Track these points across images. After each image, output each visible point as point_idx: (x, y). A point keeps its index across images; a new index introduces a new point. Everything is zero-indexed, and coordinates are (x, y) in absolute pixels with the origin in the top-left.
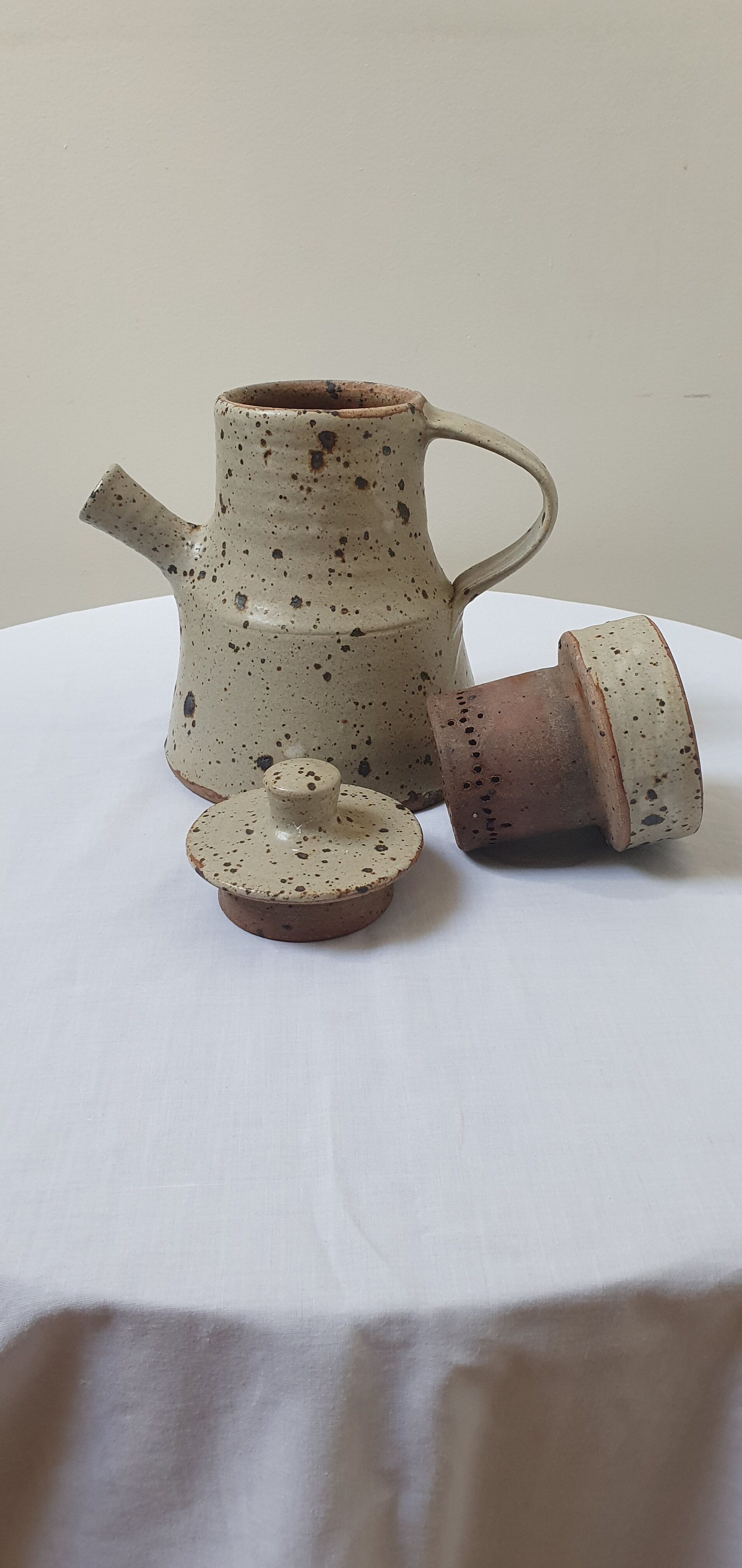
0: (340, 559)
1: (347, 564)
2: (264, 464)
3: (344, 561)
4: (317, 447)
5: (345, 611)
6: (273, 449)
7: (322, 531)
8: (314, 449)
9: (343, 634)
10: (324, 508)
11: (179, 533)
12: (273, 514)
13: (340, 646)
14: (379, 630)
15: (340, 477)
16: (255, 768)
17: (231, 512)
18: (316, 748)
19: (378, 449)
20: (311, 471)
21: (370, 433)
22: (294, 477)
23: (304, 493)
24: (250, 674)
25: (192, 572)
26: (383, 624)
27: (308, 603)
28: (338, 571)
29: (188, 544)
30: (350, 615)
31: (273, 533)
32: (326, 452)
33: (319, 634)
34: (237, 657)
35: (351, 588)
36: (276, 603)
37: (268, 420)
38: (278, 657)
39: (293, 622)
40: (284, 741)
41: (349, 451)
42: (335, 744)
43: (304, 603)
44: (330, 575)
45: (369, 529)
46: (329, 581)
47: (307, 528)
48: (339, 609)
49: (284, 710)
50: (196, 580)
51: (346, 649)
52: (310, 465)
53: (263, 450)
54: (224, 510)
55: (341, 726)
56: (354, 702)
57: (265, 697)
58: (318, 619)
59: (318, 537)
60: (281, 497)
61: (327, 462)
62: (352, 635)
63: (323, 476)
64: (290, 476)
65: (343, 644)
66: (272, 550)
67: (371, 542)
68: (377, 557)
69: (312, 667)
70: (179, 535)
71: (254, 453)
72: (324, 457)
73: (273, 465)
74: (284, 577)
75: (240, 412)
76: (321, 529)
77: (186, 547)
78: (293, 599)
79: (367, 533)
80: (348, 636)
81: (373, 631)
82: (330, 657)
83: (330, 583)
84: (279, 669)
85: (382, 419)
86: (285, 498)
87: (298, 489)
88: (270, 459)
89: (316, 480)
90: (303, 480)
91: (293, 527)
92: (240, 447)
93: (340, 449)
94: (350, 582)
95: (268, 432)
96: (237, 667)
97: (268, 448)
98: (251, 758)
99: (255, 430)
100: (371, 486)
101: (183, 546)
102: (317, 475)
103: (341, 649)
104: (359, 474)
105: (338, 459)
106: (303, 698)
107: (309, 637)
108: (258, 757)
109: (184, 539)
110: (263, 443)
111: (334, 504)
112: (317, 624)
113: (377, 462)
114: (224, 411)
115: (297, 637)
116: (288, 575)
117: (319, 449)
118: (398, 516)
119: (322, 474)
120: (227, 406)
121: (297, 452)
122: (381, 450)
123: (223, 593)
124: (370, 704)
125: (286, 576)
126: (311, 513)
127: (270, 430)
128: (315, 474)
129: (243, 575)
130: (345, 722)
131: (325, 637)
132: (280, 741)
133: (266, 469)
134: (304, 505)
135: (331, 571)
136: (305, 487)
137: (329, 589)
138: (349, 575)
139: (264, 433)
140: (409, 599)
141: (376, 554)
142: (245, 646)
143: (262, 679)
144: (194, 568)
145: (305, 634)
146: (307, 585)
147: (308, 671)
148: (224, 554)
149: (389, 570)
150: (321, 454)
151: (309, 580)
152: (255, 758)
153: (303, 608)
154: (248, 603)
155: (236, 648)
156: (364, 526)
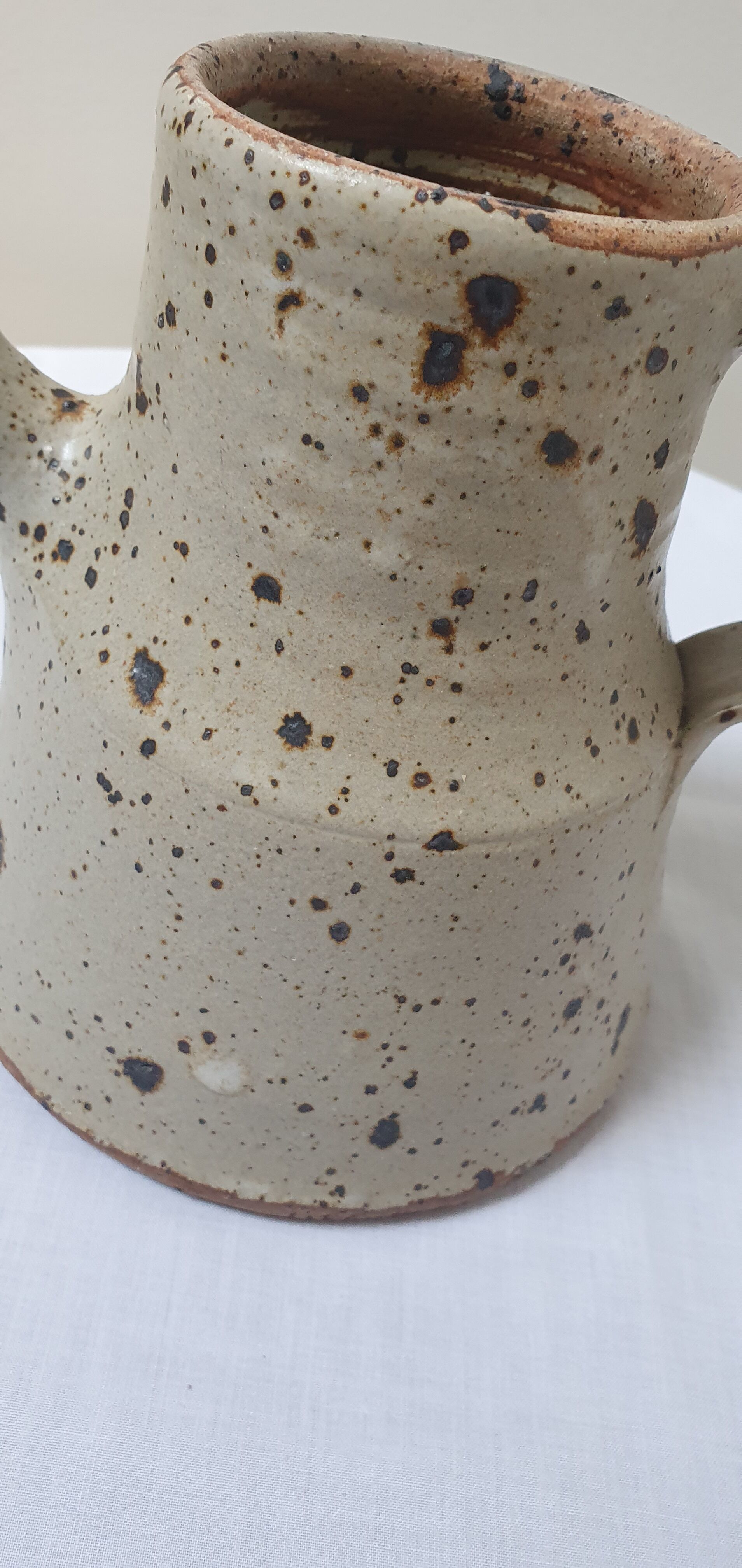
0: (441, 642)
1: (457, 657)
2: (274, 329)
3: (449, 650)
4: (452, 320)
5: (421, 780)
6: (311, 291)
7: (408, 563)
8: (444, 323)
9: (404, 841)
10: (429, 502)
11: (23, 421)
12: (274, 478)
13: (390, 867)
14: (501, 838)
15: (502, 422)
16: (117, 1073)
17: (158, 418)
18: (277, 1081)
19: (637, 352)
20: (417, 389)
21: (628, 302)
22: (360, 393)
23: (379, 446)
24: (138, 868)
25: (40, 533)
26: (517, 822)
27: (328, 742)
28: (426, 672)
29: (41, 454)
30: (433, 791)
31: (265, 529)
32: (478, 340)
33: (340, 830)
34: (110, 815)
35: (452, 720)
36: (240, 716)
37: (313, 196)
38: (219, 856)
39: (275, 783)
40: (197, 1043)
41: (550, 350)
42: (325, 1079)
43: (315, 738)
44: (402, 681)
45: (542, 574)
46: (397, 696)
47: (368, 545)
48: (406, 773)
49: (211, 979)
50: (48, 557)
51: (403, 876)
52: (415, 368)
53: (277, 286)
54: (142, 403)
55: (350, 1044)
56: (396, 996)
57: (169, 935)
58: (345, 791)
59: (393, 577)
60: (307, 440)
61: (473, 372)
62: (428, 846)
63: (448, 410)
64: (347, 388)
65: (399, 863)
66: (255, 572)
67: (538, 607)
68: (542, 646)
69: (304, 903)
70: (20, 426)
71: (248, 287)
72: (469, 355)
73: (302, 341)
74: (275, 653)
75: (229, 143)
76: (408, 557)
77: (35, 462)
78: (287, 719)
79: (533, 585)
80: (417, 847)
81: (484, 841)
82: (356, 889)
83: (398, 700)
84: (216, 884)
85: (675, 265)
86: (319, 446)
87: (365, 432)
88: (295, 320)
89: (424, 419)
90: (386, 410)
91: (326, 531)
92: (211, 254)
93: (523, 339)
94: (454, 705)
95: (306, 237)
96: (110, 840)
97: (295, 284)
98: (111, 1050)
99: (265, 216)
100: (585, 457)
101: (29, 458)
102: (434, 405)
103: (392, 876)
104: (560, 422)
105: (510, 369)
106: (266, 966)
107: (312, 832)
108: (128, 1055)
109: (32, 438)
110: (283, 264)
111: (463, 496)
112: (341, 804)
113: (620, 393)
114: (181, 120)
115: (280, 824)
116: (287, 652)
117: (459, 327)
118: (628, 538)
119: (448, 404)
120: (191, 108)
121: (388, 319)
122: (643, 359)
123: (105, 631)
124: (436, 1002)
125: (279, 652)
126: (390, 508)
127: (313, 231)
128: (426, 400)
129: (164, 605)
130: (362, 1035)
131: (354, 840)
132: (188, 1041)
133: (277, 345)
134: (371, 482)
135: (409, 669)
136: (387, 432)
137: (392, 716)
138: (456, 688)
139: (293, 235)
140: (595, 751)
141: (542, 638)
142: (138, 801)
143: (169, 892)
144: (46, 523)
145: (303, 822)
146: (332, 692)
147: (291, 910)
148: (124, 519)
149: (565, 677)
150: (460, 342)
151: (342, 681)
152: (122, 1054)
153: (309, 750)
154: (165, 689)
155: (113, 792)
156: (531, 565)
